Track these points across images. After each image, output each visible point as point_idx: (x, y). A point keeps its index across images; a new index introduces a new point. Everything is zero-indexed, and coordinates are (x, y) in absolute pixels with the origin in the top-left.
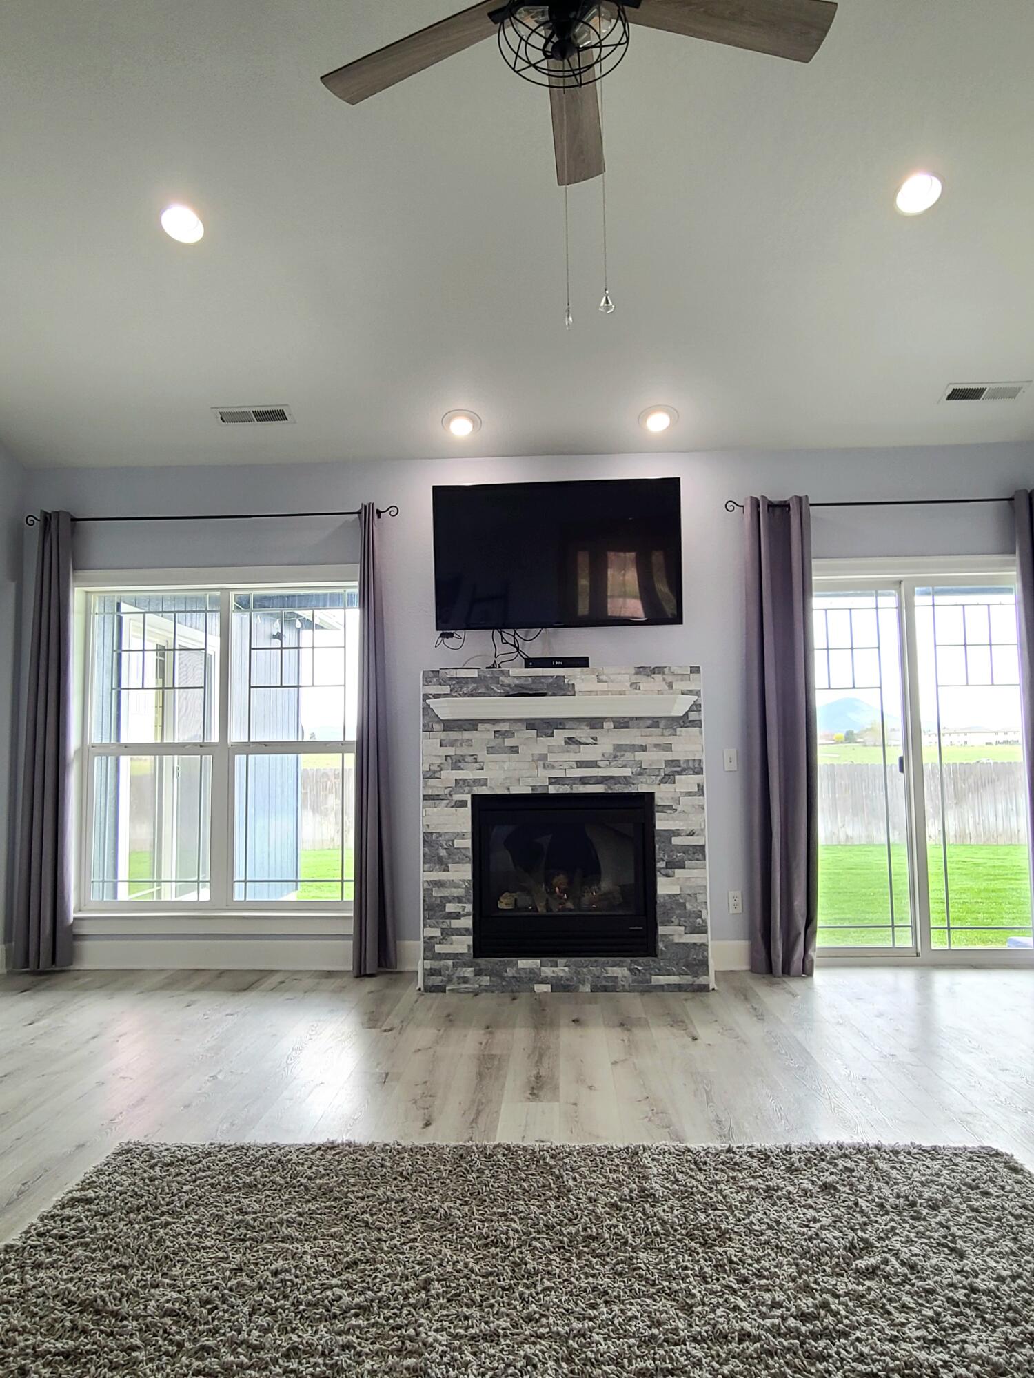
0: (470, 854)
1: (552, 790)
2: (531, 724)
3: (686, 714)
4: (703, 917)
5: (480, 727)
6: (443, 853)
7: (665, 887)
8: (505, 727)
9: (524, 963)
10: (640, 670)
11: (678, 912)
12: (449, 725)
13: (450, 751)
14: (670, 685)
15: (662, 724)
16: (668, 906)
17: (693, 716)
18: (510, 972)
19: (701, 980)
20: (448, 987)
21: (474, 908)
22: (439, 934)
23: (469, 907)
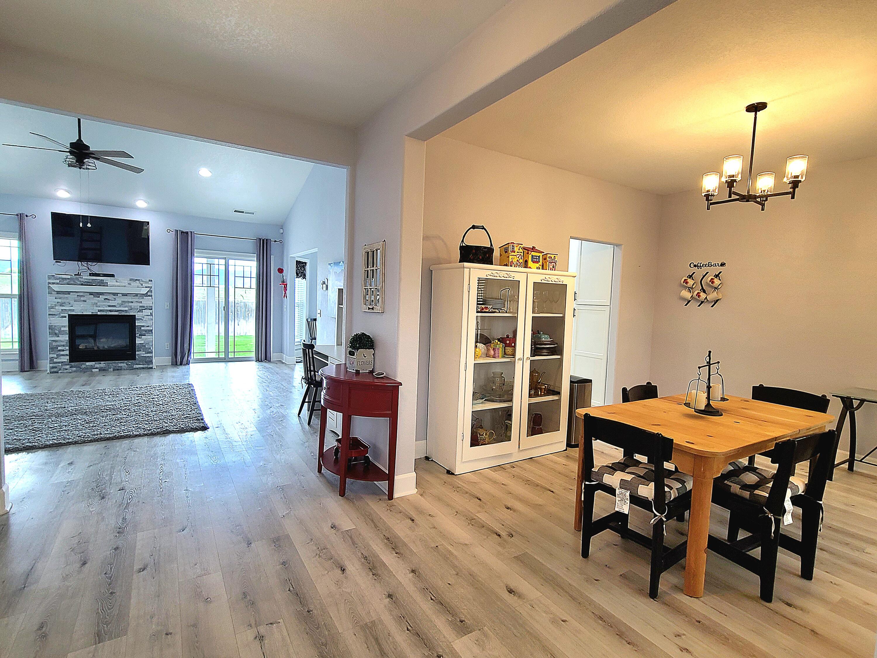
0: (68, 332)
1: (99, 313)
2: (91, 294)
3: (147, 293)
4: (151, 349)
5: (71, 293)
6: (57, 332)
7: (138, 341)
8: (82, 294)
9: (88, 364)
10: (131, 280)
11: (143, 348)
12: (58, 292)
13: (59, 301)
14: (142, 285)
15: (139, 295)
16: (140, 346)
17: (149, 294)
18: (83, 366)
19: (151, 366)
20: (59, 372)
21: (69, 348)
22: (55, 356)
23: (67, 348)
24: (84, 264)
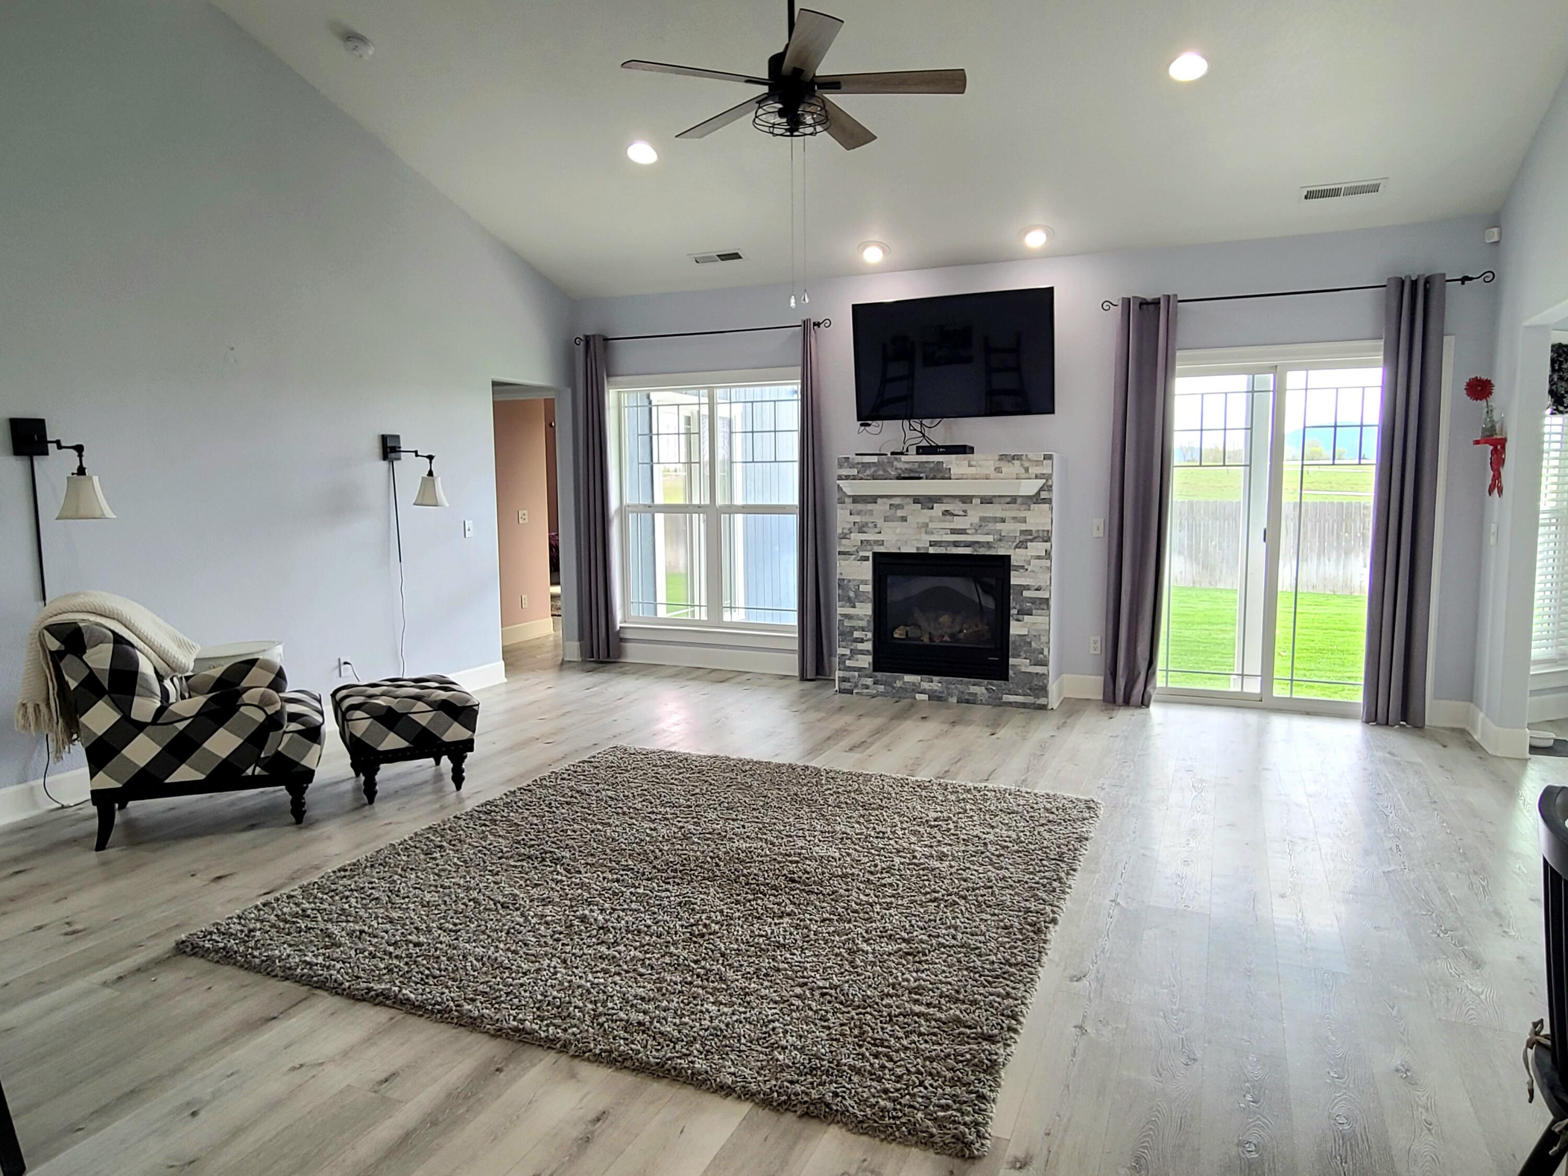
0: (871, 596)
1: (932, 550)
2: (917, 500)
3: (1038, 493)
4: (1046, 652)
5: (879, 500)
6: (852, 594)
7: (1016, 629)
8: (897, 501)
9: (908, 678)
10: (1003, 457)
11: (1025, 648)
12: (856, 499)
13: (857, 519)
14: (1027, 470)
15: (1019, 501)
16: (1018, 644)
17: (1044, 495)
18: (898, 684)
19: (1042, 701)
20: (855, 691)
21: (874, 636)
22: (848, 652)
23: (870, 635)
24: (916, 424)
